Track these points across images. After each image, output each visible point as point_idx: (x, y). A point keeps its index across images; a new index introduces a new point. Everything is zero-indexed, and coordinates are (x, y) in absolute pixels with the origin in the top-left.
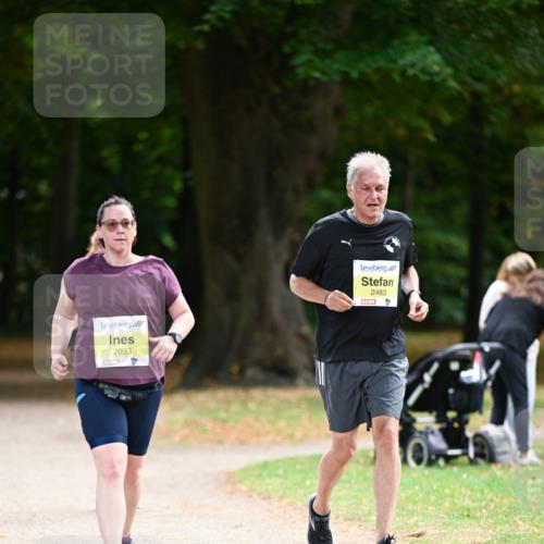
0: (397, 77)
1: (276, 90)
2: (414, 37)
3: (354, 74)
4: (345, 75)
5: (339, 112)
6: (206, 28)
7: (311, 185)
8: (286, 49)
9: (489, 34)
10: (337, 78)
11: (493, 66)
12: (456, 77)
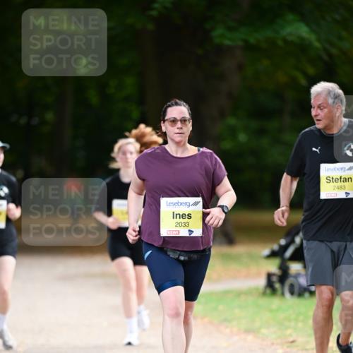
0: (280, 43)
1: (200, 52)
2: (290, 17)
3: (252, 40)
4: (246, 42)
5: (241, 67)
6: (154, 13)
7: (223, 115)
8: (208, 26)
9: (337, 17)
10: (240, 43)
11: (340, 38)
12: (319, 40)
